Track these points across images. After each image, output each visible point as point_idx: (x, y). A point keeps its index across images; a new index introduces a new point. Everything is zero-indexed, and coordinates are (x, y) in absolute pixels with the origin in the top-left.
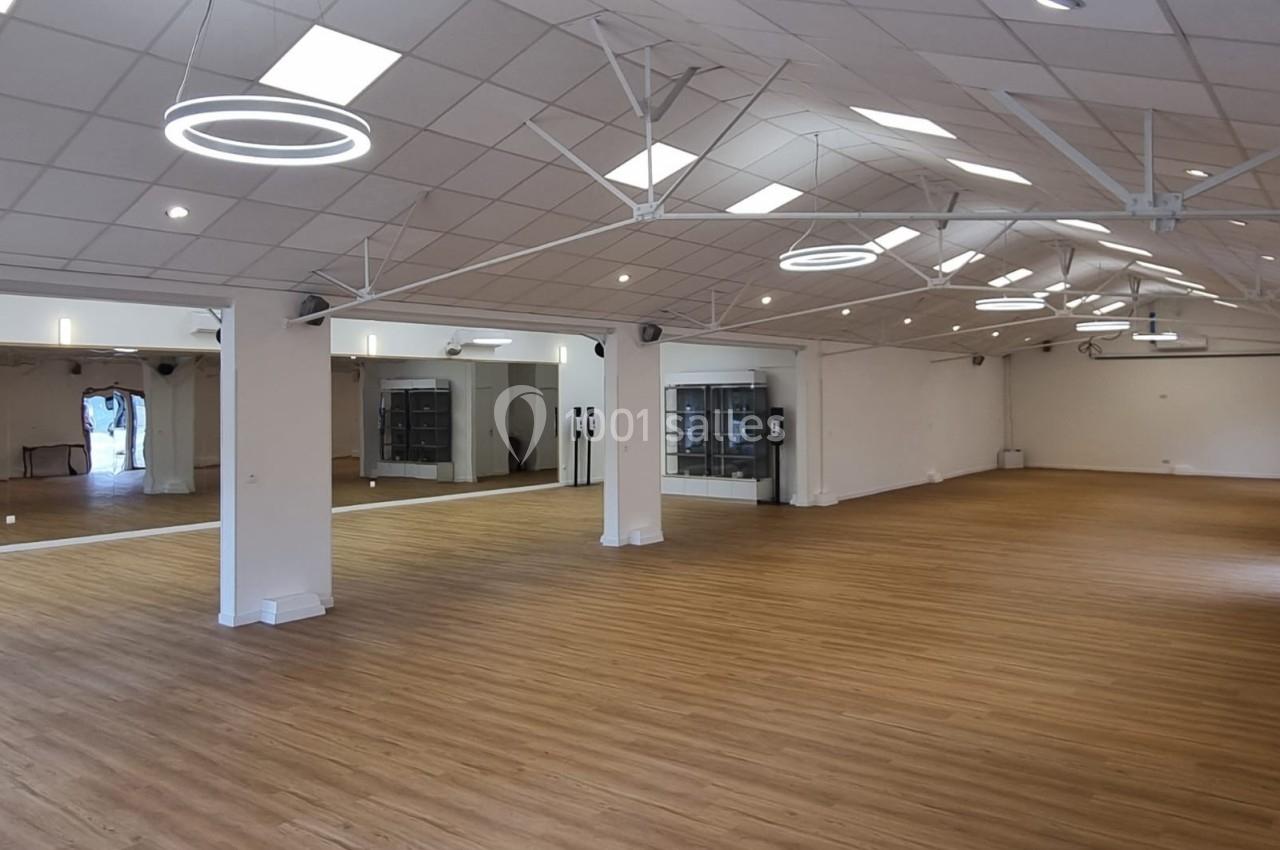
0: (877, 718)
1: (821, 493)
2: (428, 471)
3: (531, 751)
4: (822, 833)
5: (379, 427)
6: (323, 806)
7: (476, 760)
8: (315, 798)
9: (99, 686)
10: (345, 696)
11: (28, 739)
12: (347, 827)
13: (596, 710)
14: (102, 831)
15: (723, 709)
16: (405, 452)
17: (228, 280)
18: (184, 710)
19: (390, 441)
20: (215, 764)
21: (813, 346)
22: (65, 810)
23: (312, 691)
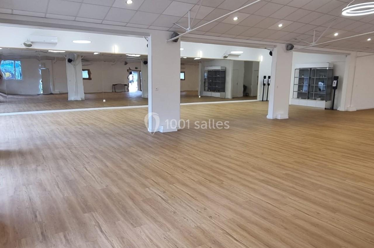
0: (360, 184)
1: (350, 107)
2: (217, 94)
3: (227, 177)
4: (329, 222)
5: (204, 81)
6: (159, 185)
7: (209, 178)
8: (158, 182)
9: (113, 144)
10: (176, 154)
11: (91, 156)
12: (164, 192)
13: (252, 168)
14: (99, 183)
15: (298, 173)
16: (212, 89)
17: (149, 27)
18: (132, 153)
19: (207, 85)
20: (134, 168)
21: (354, 54)
22: (93, 176)
23: (167, 152)
